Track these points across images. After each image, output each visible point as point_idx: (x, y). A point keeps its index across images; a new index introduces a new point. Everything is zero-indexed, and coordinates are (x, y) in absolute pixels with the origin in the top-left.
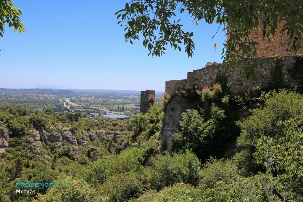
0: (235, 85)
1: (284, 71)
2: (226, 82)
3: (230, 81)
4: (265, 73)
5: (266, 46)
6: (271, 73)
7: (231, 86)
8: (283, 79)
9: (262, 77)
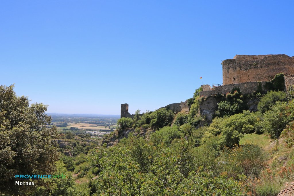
0: (244, 91)
1: (262, 86)
2: (240, 90)
3: (242, 90)
4: (255, 87)
5: (248, 78)
6: (258, 87)
7: (242, 92)
8: (262, 89)
9: (254, 88)
